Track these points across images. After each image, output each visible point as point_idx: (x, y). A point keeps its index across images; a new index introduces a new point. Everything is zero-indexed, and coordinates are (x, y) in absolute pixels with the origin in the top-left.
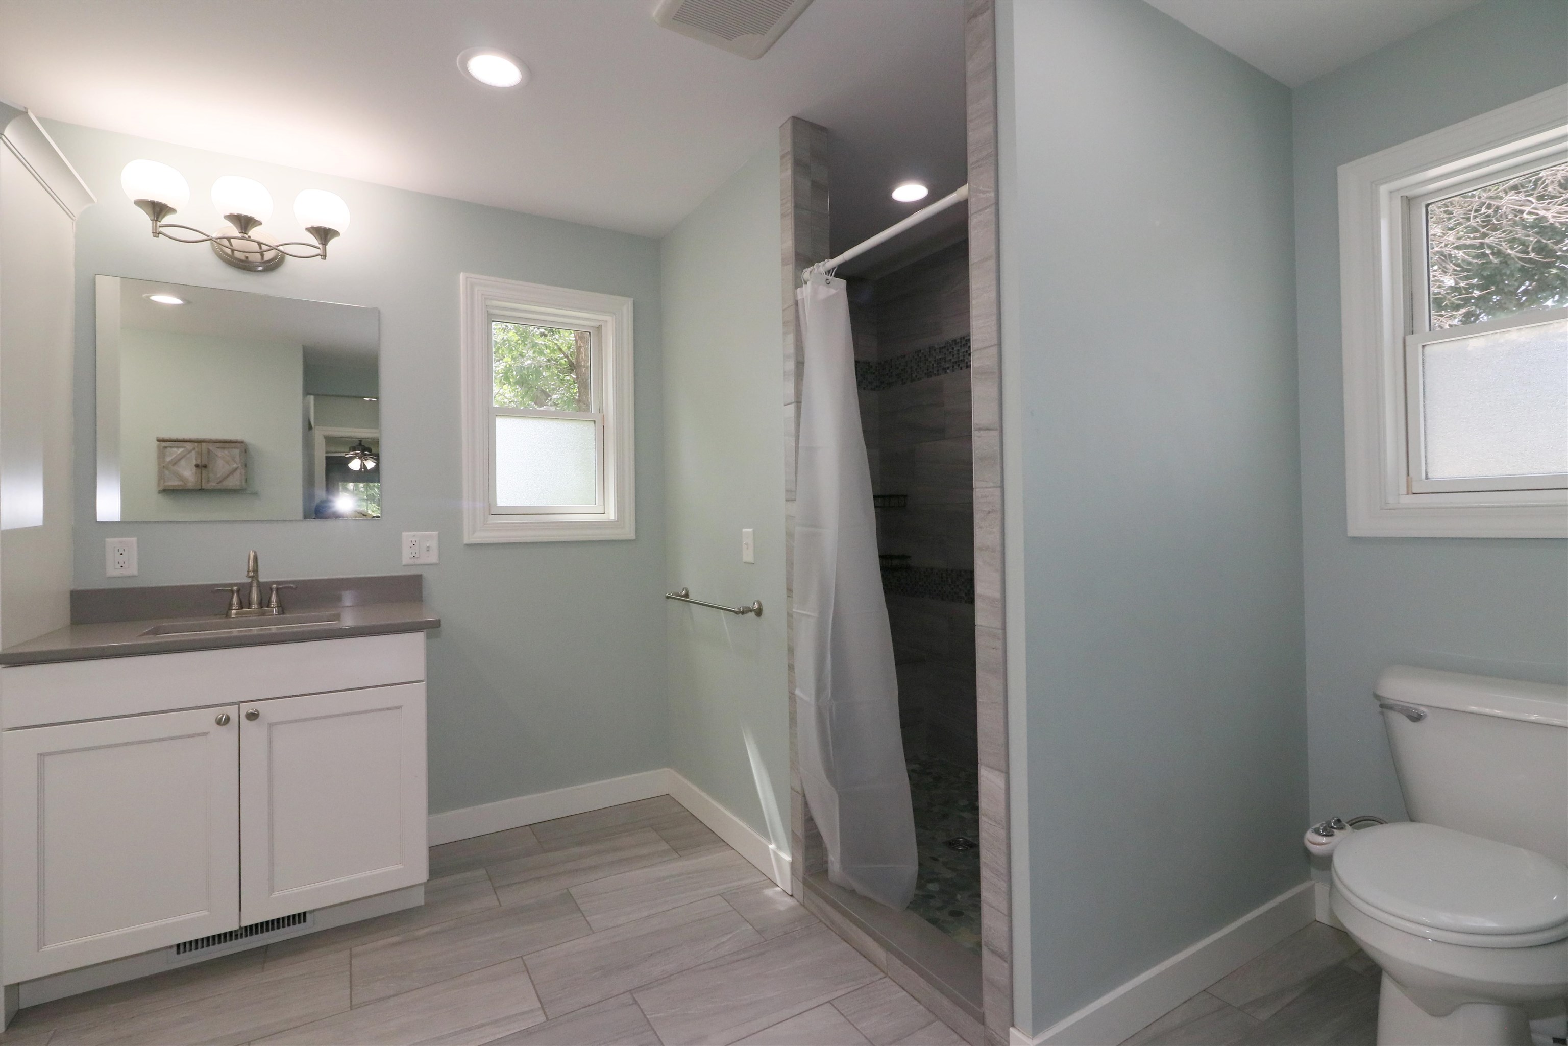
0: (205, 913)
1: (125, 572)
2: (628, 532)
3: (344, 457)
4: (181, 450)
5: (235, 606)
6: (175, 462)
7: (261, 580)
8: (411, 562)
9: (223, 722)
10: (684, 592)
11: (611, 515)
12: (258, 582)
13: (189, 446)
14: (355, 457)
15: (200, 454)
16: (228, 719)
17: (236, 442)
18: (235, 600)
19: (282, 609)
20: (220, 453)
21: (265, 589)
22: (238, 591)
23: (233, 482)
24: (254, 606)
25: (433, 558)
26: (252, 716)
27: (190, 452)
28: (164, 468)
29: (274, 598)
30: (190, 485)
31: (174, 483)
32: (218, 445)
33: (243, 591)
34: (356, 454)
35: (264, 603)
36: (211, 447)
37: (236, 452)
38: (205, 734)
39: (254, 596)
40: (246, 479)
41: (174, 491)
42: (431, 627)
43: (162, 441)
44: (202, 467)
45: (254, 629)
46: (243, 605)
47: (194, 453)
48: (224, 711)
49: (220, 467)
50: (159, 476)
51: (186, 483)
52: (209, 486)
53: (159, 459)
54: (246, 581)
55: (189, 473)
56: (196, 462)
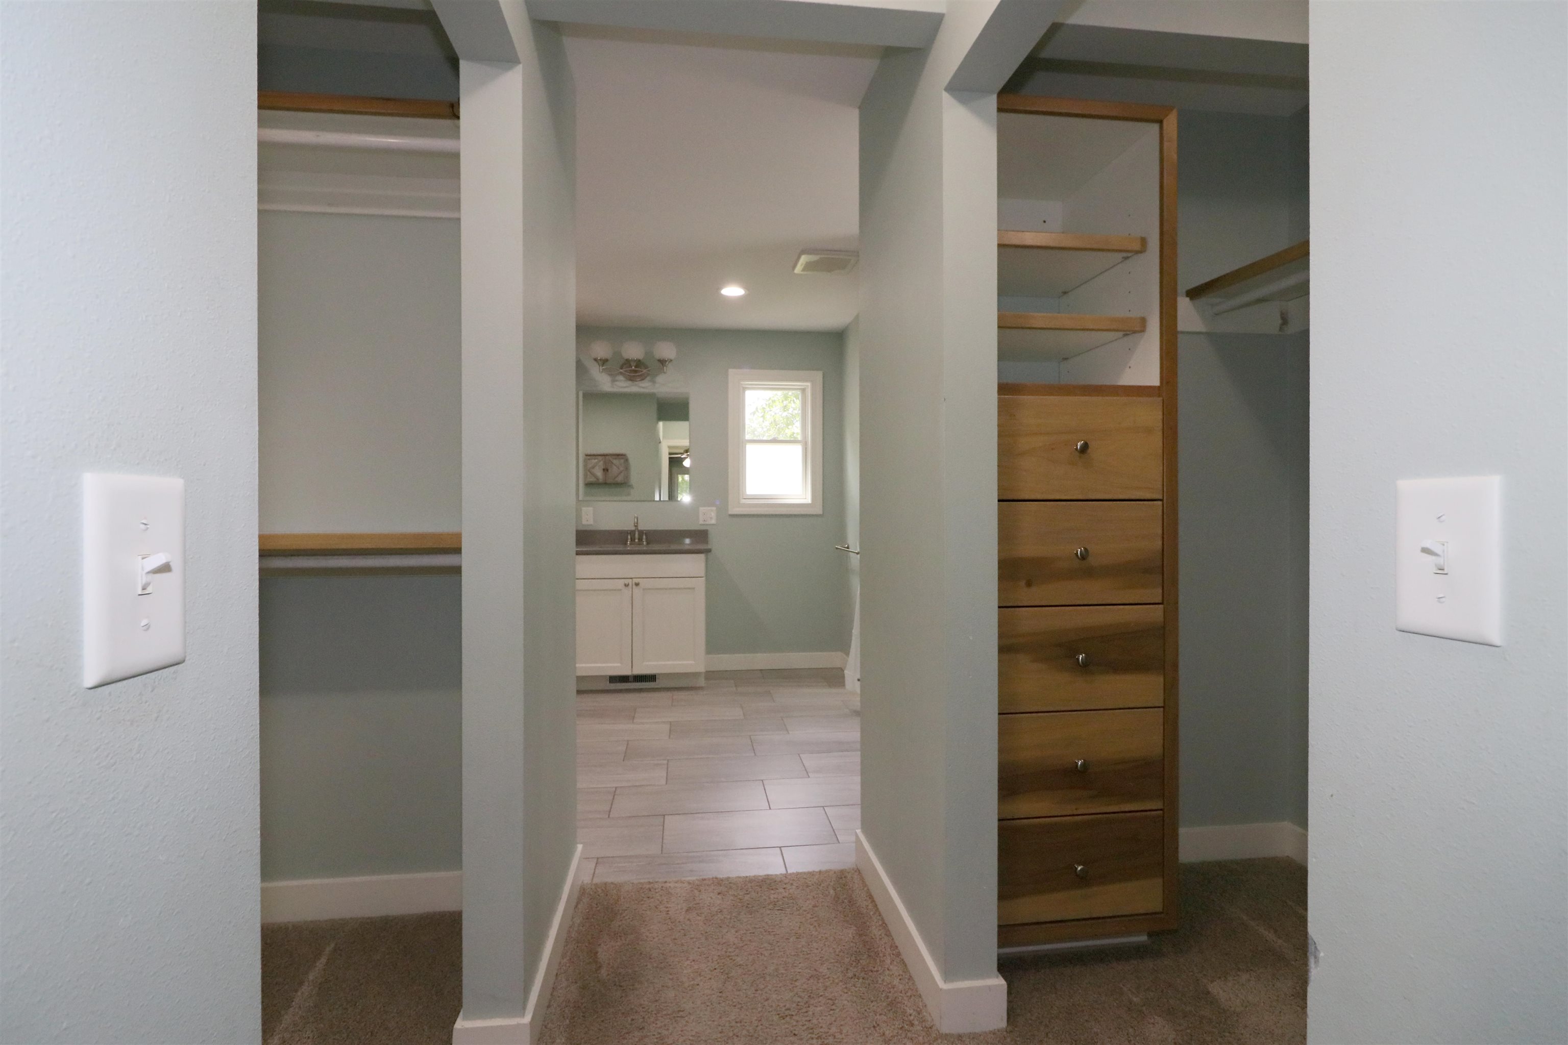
0: (619, 665)
1: (588, 523)
2: (818, 510)
3: (680, 457)
4: (596, 460)
5: (629, 540)
6: (593, 467)
7: (639, 529)
8: (702, 523)
9: (626, 585)
10: (846, 546)
11: (809, 500)
12: (638, 530)
13: (600, 458)
14: (687, 457)
15: (605, 463)
16: (628, 585)
17: (622, 455)
18: (629, 537)
19: (648, 543)
20: (615, 461)
21: (641, 533)
22: (630, 533)
23: (620, 479)
24: (637, 541)
25: (713, 522)
26: (637, 584)
27: (600, 461)
28: (588, 471)
29: (644, 537)
30: (601, 481)
31: (592, 479)
32: (614, 457)
33: (632, 533)
34: (688, 455)
35: (640, 539)
36: (610, 458)
37: (622, 461)
38: (621, 590)
39: (637, 535)
40: (627, 477)
41: (592, 484)
42: (707, 551)
43: (587, 455)
44: (606, 470)
45: (637, 548)
46: (633, 540)
47: (602, 462)
48: (627, 581)
49: (614, 471)
50: (585, 476)
51: (598, 479)
52: (609, 481)
53: (585, 466)
54: (633, 528)
55: (599, 473)
56: (603, 467)
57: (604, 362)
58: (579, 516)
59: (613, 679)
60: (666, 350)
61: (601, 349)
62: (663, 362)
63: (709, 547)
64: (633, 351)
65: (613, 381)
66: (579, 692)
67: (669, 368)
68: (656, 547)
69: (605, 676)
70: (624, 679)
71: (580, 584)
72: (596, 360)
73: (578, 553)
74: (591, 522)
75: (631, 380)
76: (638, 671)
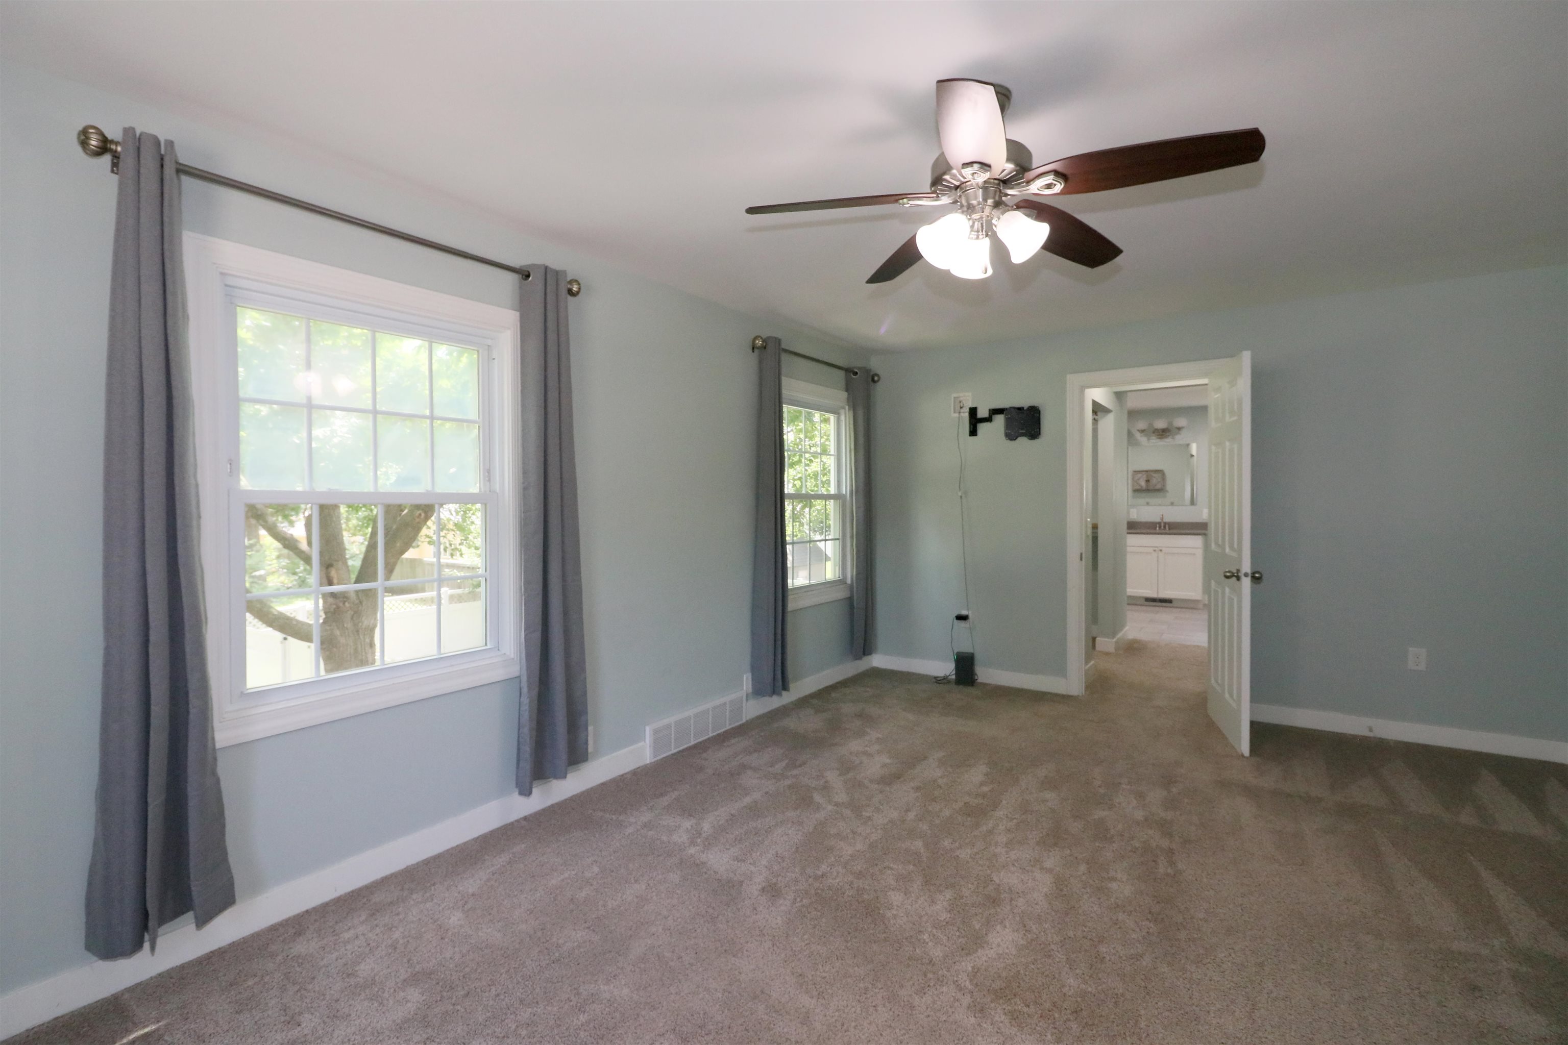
0: (1151, 592)
4: (1141, 475)
5: (1158, 527)
6: (1139, 479)
9: (1155, 551)
12: (1164, 521)
13: (1144, 473)
15: (1147, 476)
19: (1169, 529)
20: (1154, 475)
21: (1165, 523)
22: (1158, 524)
23: (1159, 487)
26: (1161, 550)
28: (1135, 482)
29: (1167, 526)
30: (1145, 488)
31: (1138, 487)
32: (1154, 472)
33: (1160, 523)
35: (1165, 527)
36: (1151, 473)
37: (1160, 475)
38: (1151, 553)
39: (1163, 525)
40: (1164, 485)
41: (1137, 491)
42: (1205, 535)
43: (1135, 472)
44: (1148, 481)
45: (1163, 531)
46: (1160, 527)
47: (1145, 476)
48: (1155, 549)
49: (1154, 481)
50: (1133, 485)
51: (1142, 487)
52: (1151, 488)
53: (1133, 479)
54: (1160, 521)
55: (1143, 483)
56: (1145, 479)
57: (1142, 431)
58: (1128, 513)
59: (1148, 600)
60: (1181, 422)
61: (1142, 425)
62: (1179, 429)
63: (1206, 532)
64: (1160, 424)
65: (1149, 439)
66: (1128, 604)
67: (1183, 432)
68: (1175, 531)
69: (1143, 597)
70: (1154, 600)
71: (1129, 549)
72: (1138, 430)
73: (1129, 533)
74: (1135, 517)
75: (1159, 438)
76: (1163, 595)
